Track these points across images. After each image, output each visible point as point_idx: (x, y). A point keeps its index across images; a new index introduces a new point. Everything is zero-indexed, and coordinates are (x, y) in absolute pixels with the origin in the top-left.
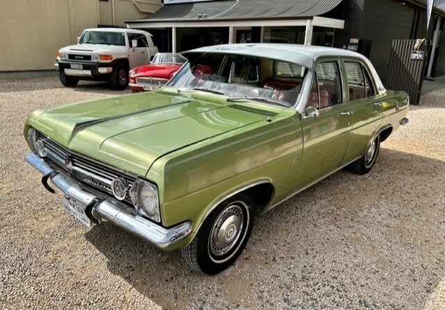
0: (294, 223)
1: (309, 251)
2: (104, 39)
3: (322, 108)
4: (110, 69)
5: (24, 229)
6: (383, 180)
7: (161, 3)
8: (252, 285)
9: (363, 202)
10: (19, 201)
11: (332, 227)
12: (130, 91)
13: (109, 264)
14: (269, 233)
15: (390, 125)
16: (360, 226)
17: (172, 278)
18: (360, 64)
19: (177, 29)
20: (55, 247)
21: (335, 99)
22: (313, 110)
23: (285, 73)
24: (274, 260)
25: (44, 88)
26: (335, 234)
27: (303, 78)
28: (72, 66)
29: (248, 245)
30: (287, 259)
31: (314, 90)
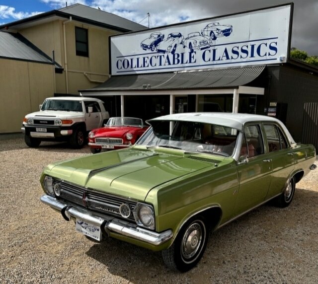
0: (235, 241)
1: (247, 257)
2: (62, 106)
3: (250, 157)
4: (71, 131)
5: (39, 251)
6: (299, 211)
7: (108, 74)
8: (210, 277)
9: (284, 226)
10: (28, 234)
11: (262, 242)
12: (88, 150)
13: (109, 270)
14: (218, 247)
15: (301, 169)
16: (283, 241)
17: (156, 276)
18: (276, 126)
19: (125, 97)
20: (66, 262)
21: (259, 151)
22: (244, 158)
23: (220, 132)
24: (224, 262)
25: (12, 149)
26: (265, 246)
27: (236, 136)
28: (37, 129)
29: (205, 255)
30: (233, 261)
31: (244, 145)
